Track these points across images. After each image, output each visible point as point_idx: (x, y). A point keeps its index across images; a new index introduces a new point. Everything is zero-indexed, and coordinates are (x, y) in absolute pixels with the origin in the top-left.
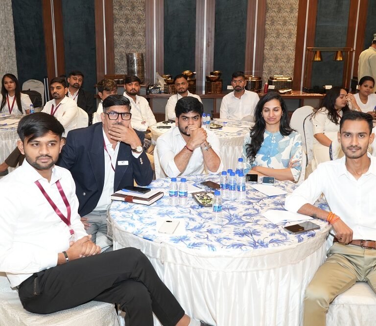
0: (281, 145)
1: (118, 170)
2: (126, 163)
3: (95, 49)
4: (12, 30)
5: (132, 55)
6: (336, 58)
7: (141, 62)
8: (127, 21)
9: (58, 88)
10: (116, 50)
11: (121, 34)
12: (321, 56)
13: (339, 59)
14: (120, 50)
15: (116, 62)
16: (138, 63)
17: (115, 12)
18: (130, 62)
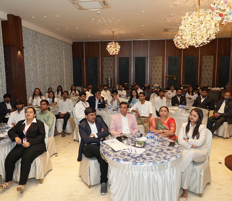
0: (136, 101)
1: (98, 105)
2: (100, 103)
3: (97, 77)
4: (73, 71)
5: (108, 78)
6: (174, 78)
7: (111, 81)
8: (107, 68)
9: (85, 89)
10: (104, 77)
11: (106, 72)
12: (169, 78)
13: (175, 79)
14: (105, 77)
15: (104, 80)
16: (110, 81)
17: (104, 65)
18: (108, 81)
